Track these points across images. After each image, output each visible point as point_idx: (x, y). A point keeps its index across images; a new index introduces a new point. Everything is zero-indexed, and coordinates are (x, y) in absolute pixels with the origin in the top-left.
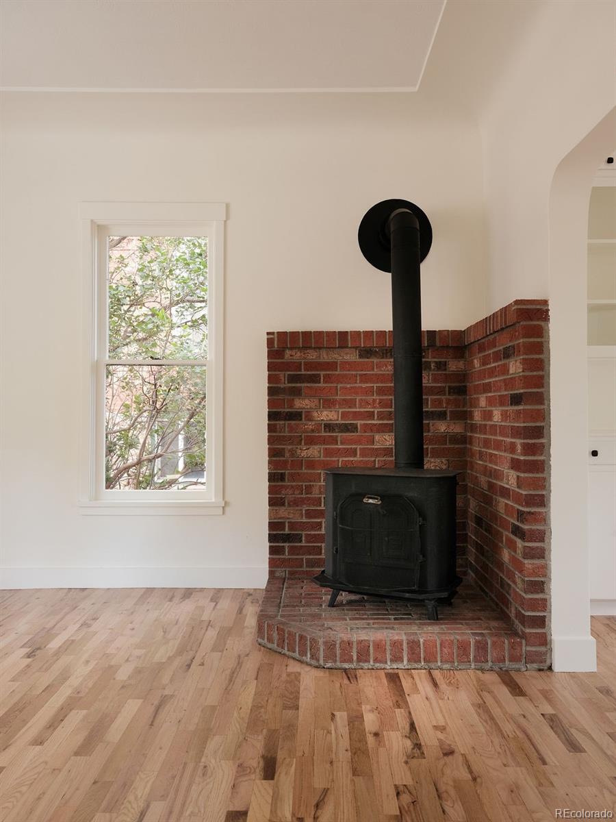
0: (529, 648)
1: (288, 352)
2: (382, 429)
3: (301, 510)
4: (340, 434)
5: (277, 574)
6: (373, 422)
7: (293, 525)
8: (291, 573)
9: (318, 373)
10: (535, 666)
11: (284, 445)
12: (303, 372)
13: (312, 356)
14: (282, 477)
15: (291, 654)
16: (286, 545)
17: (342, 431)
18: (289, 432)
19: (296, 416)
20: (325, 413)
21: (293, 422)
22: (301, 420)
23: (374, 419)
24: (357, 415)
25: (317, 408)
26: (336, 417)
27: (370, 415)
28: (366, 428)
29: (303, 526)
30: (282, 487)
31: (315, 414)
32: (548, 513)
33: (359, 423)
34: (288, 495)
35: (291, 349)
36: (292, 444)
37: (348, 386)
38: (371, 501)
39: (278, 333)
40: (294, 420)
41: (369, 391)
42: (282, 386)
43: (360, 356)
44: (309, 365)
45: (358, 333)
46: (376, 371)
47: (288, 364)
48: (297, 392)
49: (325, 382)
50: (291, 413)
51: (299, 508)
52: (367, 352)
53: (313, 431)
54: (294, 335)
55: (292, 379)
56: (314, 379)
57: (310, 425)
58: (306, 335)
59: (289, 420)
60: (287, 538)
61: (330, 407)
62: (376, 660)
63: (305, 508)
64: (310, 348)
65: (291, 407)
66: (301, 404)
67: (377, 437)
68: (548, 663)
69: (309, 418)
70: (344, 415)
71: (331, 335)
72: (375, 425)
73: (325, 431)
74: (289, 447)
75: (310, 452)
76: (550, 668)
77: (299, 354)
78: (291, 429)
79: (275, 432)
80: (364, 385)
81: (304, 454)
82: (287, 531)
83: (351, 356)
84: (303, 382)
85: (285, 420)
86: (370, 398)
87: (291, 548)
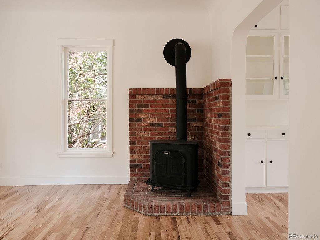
0: (223, 207)
1: (137, 96)
2: (172, 125)
3: (142, 155)
4: (156, 127)
5: (133, 179)
7: (139, 161)
8: (138, 179)
9: (148, 104)
10: (225, 213)
11: (136, 131)
12: (142, 104)
13: (146, 98)
14: (135, 143)
15: (136, 210)
16: (136, 168)
17: (157, 126)
18: (138, 126)
19: (140, 120)
20: (151, 119)
21: (139, 123)
22: (142, 122)
23: (169, 122)
24: (162, 120)
25: (148, 117)
26: (155, 121)
27: (168, 120)
28: (166, 125)
29: (142, 161)
30: (135, 147)
31: (147, 120)
32: (231, 158)
33: (164, 123)
34: (137, 150)
35: (138, 95)
36: (138, 131)
37: (160, 109)
38: (166, 153)
39: (133, 89)
40: (139, 122)
41: (167, 111)
42: (135, 109)
43: (164, 98)
44: (145, 101)
45: (163, 89)
46: (170, 103)
47: (137, 100)
48: (140, 111)
49: (151, 107)
50: (138, 119)
51: (141, 155)
52: (166, 96)
53: (146, 126)
54: (139, 90)
55: (138, 106)
56: (147, 106)
57: (145, 124)
58: (144, 90)
59: (137, 122)
60: (137, 166)
61: (153, 117)
62: (167, 212)
63: (143, 154)
64: (145, 95)
65: (138, 117)
66: (142, 116)
67: (170, 128)
68: (230, 212)
69: (145, 121)
70: (158, 120)
71: (153, 90)
72: (170, 123)
73: (151, 126)
74: (137, 132)
75: (145, 134)
76: (231, 214)
77: (141, 97)
78: (138, 125)
79: (132, 126)
80: (165, 109)
81: (143, 134)
82: (137, 163)
83: (160, 98)
84: (143, 108)
85: (136, 122)
86: (167, 114)
87: (138, 170)
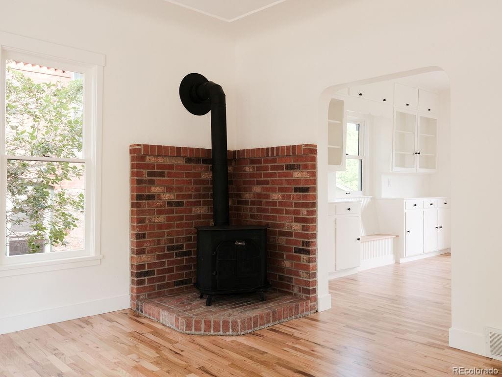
0: (311, 304)
1: (148, 158)
2: (197, 204)
3: (154, 255)
4: (175, 208)
5: (141, 297)
6: (192, 200)
7: (150, 265)
8: (149, 295)
9: (164, 171)
10: (313, 311)
11: (145, 215)
12: (156, 170)
13: (161, 160)
14: (144, 236)
16: (146, 278)
17: (176, 206)
18: (148, 207)
19: (151, 197)
20: (168, 195)
21: (150, 201)
22: (155, 200)
23: (192, 199)
24: (184, 196)
25: (163, 192)
26: (173, 198)
27: (190, 196)
28: (189, 203)
29: (155, 264)
30: (144, 242)
31: (163, 196)
33: (185, 201)
34: (147, 246)
35: (150, 155)
36: (149, 215)
37: (180, 179)
38: (239, 244)
39: (144, 145)
40: (151, 200)
41: (189, 182)
42: (144, 178)
43: (186, 162)
44: (160, 166)
45: (186, 149)
46: (193, 171)
47: (147, 164)
48: (152, 182)
49: (168, 176)
50: (149, 195)
51: (153, 254)
52: (189, 160)
53: (161, 206)
54: (153, 147)
55: (150, 174)
56: (162, 175)
57: (160, 203)
58: (159, 147)
59: (148, 200)
60: (147, 274)
61: (170, 192)
63: (157, 253)
64: (160, 156)
65: (149, 192)
66: (155, 190)
67: (194, 209)
69: (160, 199)
70: (178, 196)
71: (172, 148)
72: (192, 202)
73: (168, 206)
74: (148, 217)
75: (160, 219)
76: (317, 311)
77: (154, 159)
78: (149, 205)
79: (140, 207)
80: (188, 179)
81: (156, 220)
82: (146, 269)
83: (181, 162)
84: (156, 177)
85: (146, 200)
86: (190, 187)
87: (149, 280)
